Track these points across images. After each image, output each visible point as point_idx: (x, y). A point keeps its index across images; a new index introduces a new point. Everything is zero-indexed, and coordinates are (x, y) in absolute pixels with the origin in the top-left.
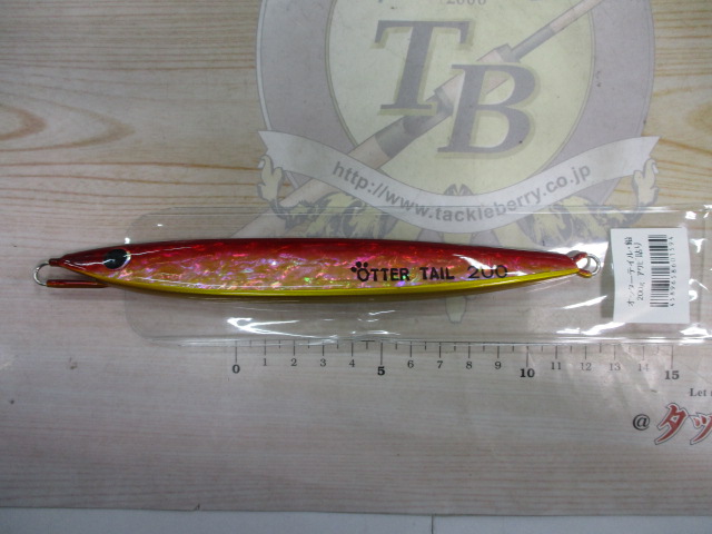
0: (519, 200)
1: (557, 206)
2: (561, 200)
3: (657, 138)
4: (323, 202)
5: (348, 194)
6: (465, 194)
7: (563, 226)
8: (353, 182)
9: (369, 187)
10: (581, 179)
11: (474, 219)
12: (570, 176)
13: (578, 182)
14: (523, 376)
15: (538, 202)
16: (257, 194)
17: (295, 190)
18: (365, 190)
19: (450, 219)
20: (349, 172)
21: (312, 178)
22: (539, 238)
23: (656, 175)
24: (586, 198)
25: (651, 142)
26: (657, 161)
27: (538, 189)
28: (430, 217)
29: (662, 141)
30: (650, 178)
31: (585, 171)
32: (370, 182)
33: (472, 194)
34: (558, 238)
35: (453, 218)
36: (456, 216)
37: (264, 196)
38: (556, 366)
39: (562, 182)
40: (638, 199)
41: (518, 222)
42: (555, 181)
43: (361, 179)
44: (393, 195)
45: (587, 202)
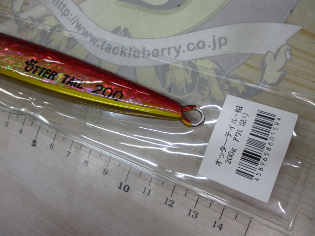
0: (162, 50)
1: (190, 63)
2: (196, 60)
3: (300, 28)
4: (41, 20)
5: (56, 18)
6: (125, 35)
7: (190, 81)
8: (61, 11)
9: (69, 16)
10: (217, 47)
11: (125, 56)
12: (209, 42)
13: (214, 49)
14: (120, 188)
15: (177, 56)
16: (10, 6)
17: (30, 8)
18: (66, 18)
19: (109, 51)
20: (62, 3)
21: (40, 3)
22: (168, 85)
23: (287, 60)
24: (216, 63)
25: (292, 30)
26: (292, 47)
27: (180, 46)
28: (98, 46)
29: (302, 31)
30: (280, 62)
31: (223, 41)
32: (70, 13)
33: (130, 37)
34: (182, 89)
35: (111, 50)
36: (114, 49)
37: (14, 9)
38: (147, 191)
39: (201, 45)
40: (262, 77)
41: (156, 67)
42: (195, 43)
43: (67, 10)
44: (80, 25)
45: (216, 66)
